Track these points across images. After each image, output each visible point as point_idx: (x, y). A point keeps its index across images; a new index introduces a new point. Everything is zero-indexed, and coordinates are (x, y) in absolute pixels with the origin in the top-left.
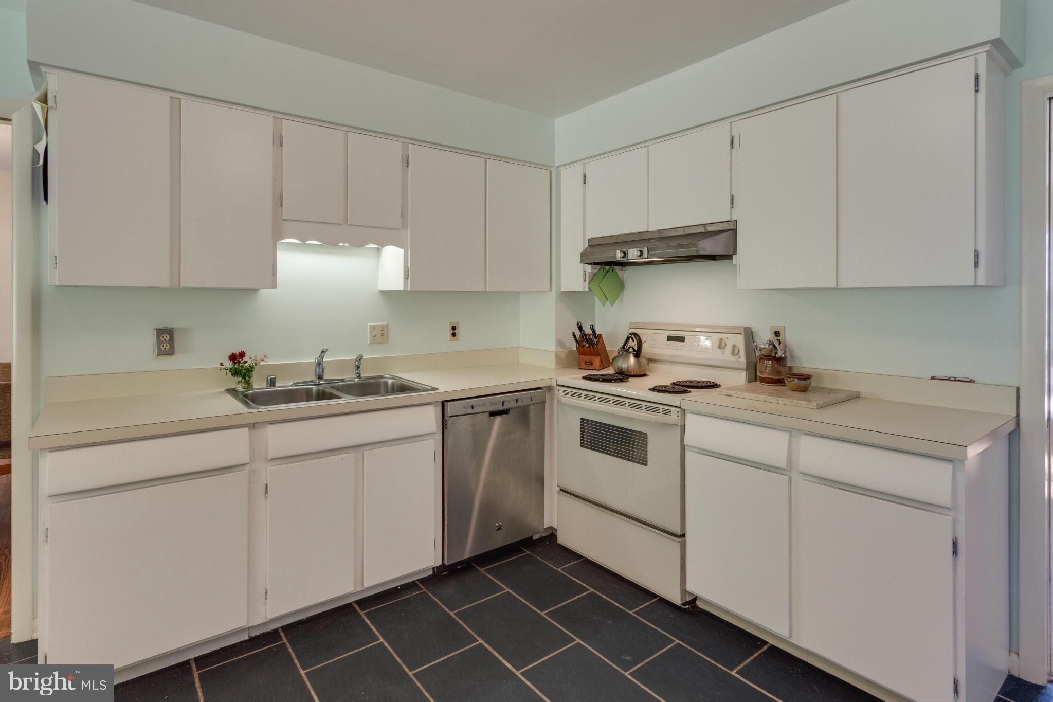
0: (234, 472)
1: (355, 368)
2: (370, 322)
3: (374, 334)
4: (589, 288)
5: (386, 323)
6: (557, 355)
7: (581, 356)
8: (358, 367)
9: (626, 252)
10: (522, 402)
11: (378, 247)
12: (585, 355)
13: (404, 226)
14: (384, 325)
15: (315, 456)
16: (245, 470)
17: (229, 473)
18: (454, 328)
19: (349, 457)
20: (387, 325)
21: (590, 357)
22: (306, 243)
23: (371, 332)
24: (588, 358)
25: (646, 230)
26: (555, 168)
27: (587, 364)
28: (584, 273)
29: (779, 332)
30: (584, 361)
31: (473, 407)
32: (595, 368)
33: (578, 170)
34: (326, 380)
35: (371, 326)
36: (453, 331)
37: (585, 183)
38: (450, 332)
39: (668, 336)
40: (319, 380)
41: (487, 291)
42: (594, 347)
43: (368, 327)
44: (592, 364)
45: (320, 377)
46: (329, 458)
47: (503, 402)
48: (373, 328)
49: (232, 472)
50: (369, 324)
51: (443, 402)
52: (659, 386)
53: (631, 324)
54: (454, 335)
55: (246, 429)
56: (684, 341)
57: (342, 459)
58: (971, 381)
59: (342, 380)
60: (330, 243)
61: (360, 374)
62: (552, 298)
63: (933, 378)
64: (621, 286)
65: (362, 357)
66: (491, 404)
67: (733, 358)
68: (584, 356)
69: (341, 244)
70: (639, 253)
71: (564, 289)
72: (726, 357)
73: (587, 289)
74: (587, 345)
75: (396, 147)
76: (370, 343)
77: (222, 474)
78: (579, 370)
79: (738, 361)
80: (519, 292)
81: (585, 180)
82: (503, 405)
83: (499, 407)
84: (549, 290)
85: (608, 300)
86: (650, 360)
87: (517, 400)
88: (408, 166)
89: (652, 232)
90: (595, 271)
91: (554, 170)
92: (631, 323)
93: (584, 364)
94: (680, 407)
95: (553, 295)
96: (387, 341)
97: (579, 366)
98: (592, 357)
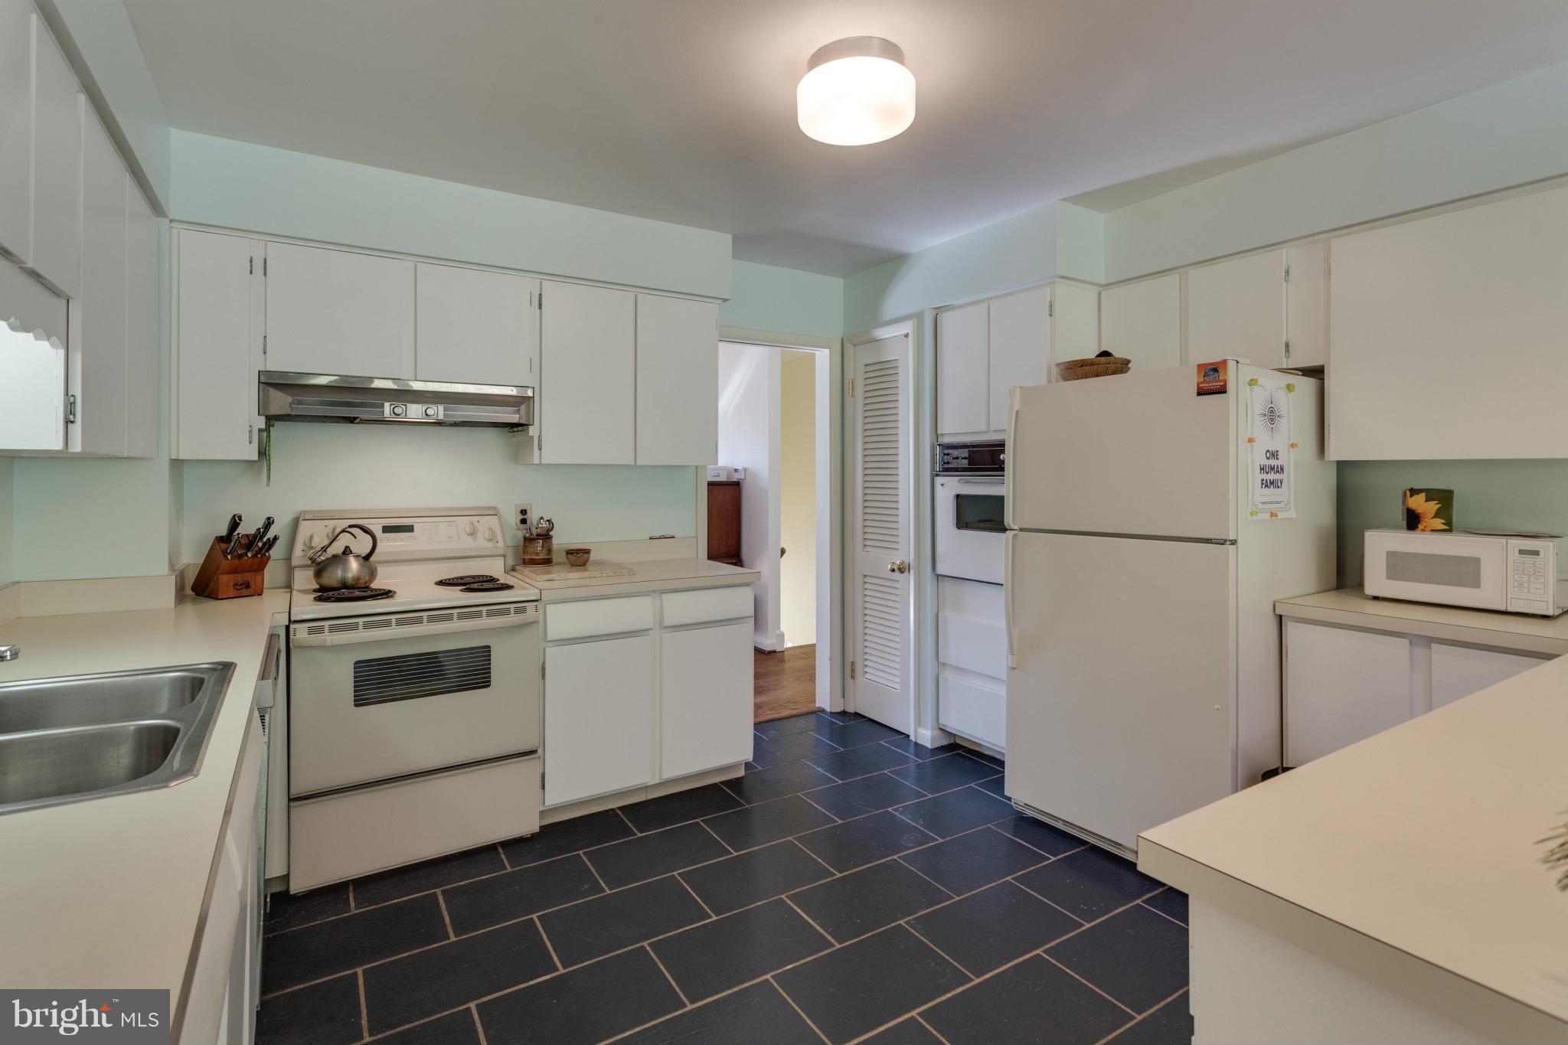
7: (226, 576)
9: (404, 407)
12: (235, 572)
21: (245, 574)
24: (240, 578)
27: (237, 587)
28: (249, 429)
29: (525, 511)
30: (231, 584)
39: (383, 527)
56: (413, 531)
58: (673, 537)
63: (651, 538)
67: (489, 545)
68: (232, 575)
72: (481, 544)
79: (496, 547)
93: (231, 588)
94: (539, 600)
98: (250, 574)
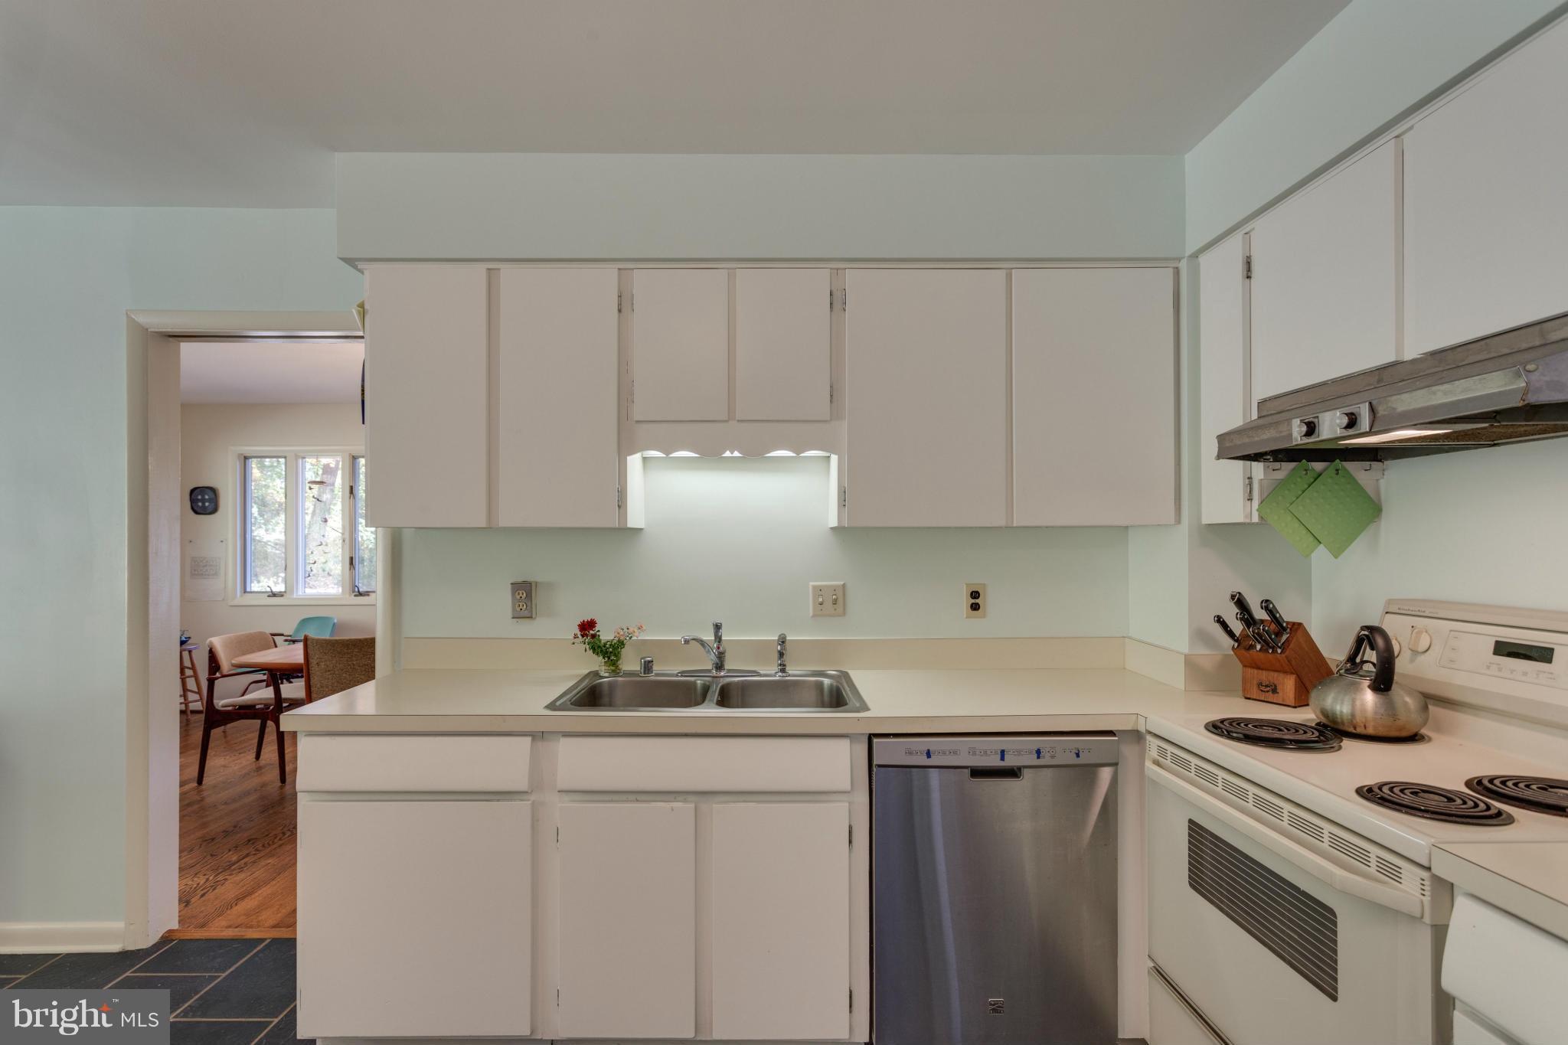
0: (515, 800)
1: (776, 655)
2: (812, 581)
3: (821, 600)
4: (1261, 518)
5: (842, 583)
6: (1190, 663)
7: (1249, 670)
8: (781, 654)
9: (1316, 420)
10: (1053, 757)
11: (828, 455)
12: (1258, 668)
13: (836, 413)
14: (838, 586)
15: (632, 797)
16: (529, 800)
17: (508, 800)
18: (975, 595)
19: (684, 808)
20: (844, 586)
21: (1272, 673)
22: (671, 456)
23: (815, 597)
24: (1265, 676)
25: (1392, 358)
26: (1185, 259)
28: (1247, 481)
30: (1255, 682)
31: (929, 754)
32: (1283, 700)
33: (1232, 250)
34: (729, 671)
35: (814, 587)
36: (973, 601)
37: (1249, 277)
38: (966, 601)
39: (1499, 643)
40: (716, 671)
41: (1015, 525)
42: (1274, 651)
43: (811, 587)
44: (1275, 691)
45: (719, 666)
46: (653, 804)
47: (1003, 752)
48: (819, 590)
49: (511, 800)
50: (811, 583)
51: (871, 737)
52: (1392, 786)
53: (1389, 602)
54: (975, 607)
55: (529, 739)
56: (1549, 662)
57: (673, 810)
59: (756, 673)
60: (710, 455)
61: (784, 665)
62: (1180, 541)
64: (1372, 509)
65: (785, 638)
66: (973, 752)
68: (1256, 671)
69: (728, 454)
70: (1345, 421)
71: (1205, 521)
73: (1255, 519)
74: (1258, 647)
75: (819, 280)
76: (814, 616)
77: (498, 800)
78: (1244, 700)
80: (1127, 527)
81: (1249, 270)
82: (1002, 759)
83: (994, 762)
84: (1172, 521)
85: (1320, 543)
86: (1431, 699)
87: (1038, 752)
88: (845, 310)
89: (1413, 361)
90: (1280, 475)
91: (1183, 265)
92: (1390, 600)
93: (1255, 687)
94: (1429, 869)
95: (1182, 535)
96: (844, 613)
97: (1244, 690)
98: (1276, 674)
